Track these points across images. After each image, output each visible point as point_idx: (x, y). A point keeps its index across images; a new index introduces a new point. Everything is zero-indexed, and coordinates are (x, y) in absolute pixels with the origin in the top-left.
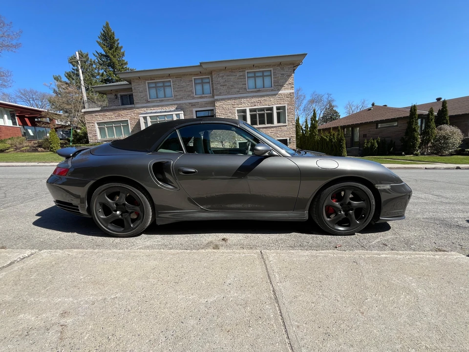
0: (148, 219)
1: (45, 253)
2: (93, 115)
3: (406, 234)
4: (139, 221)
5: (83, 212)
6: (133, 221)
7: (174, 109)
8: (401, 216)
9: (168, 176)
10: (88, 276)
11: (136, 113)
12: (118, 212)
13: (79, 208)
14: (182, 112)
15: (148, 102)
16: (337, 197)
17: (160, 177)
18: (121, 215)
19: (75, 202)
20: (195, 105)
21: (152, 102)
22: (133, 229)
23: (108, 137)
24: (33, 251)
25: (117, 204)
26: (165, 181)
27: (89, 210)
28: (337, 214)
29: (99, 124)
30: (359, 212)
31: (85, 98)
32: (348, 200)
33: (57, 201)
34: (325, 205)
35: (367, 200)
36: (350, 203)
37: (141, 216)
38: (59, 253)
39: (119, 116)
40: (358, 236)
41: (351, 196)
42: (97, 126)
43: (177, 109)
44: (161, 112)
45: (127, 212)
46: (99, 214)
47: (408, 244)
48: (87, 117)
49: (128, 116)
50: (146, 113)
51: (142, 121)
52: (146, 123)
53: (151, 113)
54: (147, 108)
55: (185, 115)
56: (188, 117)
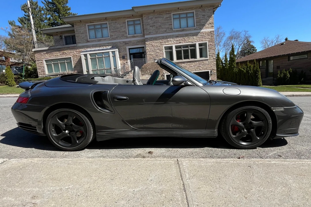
0: (90, 136)
1: (14, 161)
2: (42, 53)
3: (299, 148)
4: (83, 138)
5: (40, 131)
6: (78, 138)
7: (110, 47)
8: (295, 133)
9: (105, 102)
10: (47, 175)
11: (78, 51)
12: (67, 131)
13: (37, 128)
14: (117, 50)
15: (88, 41)
16: (242, 117)
17: (100, 103)
18: (69, 133)
19: (34, 124)
20: (128, 43)
21: (92, 41)
22: (78, 144)
23: (54, 73)
24: (5, 160)
25: (66, 125)
26: (103, 106)
27: (45, 130)
28: (241, 132)
29: (46, 61)
30: (259, 130)
31: (35, 40)
32: (250, 120)
33: (19, 124)
34: (231, 124)
35: (265, 120)
36: (251, 123)
37: (84, 134)
38: (24, 161)
39: (63, 54)
40: (259, 149)
41: (252, 117)
42: (45, 63)
43: (113, 48)
44: (99, 50)
45: (74, 131)
46: (52, 132)
47: (299, 155)
48: (37, 55)
49: (71, 54)
50: (87, 51)
51: (83, 58)
52: (86, 60)
53: (91, 51)
54: (88, 47)
55: (119, 52)
56: (122, 54)
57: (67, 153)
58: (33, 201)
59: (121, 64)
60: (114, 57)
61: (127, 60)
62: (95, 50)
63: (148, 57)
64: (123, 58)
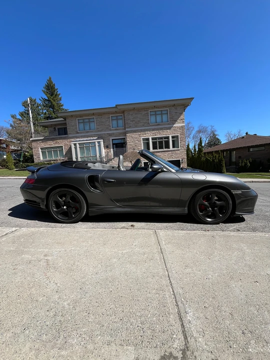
0: (84, 211)
1: (24, 230)
2: (38, 142)
3: (254, 224)
4: (78, 213)
5: (43, 207)
6: (74, 213)
7: (96, 138)
8: (251, 212)
9: (97, 184)
10: (53, 240)
11: (69, 141)
12: (65, 207)
13: (41, 204)
14: (102, 140)
15: (78, 133)
16: (207, 198)
17: (92, 184)
18: (67, 209)
19: (38, 200)
20: (111, 135)
21: (81, 133)
22: (74, 218)
23: (48, 159)
24: (17, 228)
25: (64, 201)
26: (95, 187)
27: (47, 206)
28: (206, 210)
29: (42, 149)
30: (222, 209)
31: (33, 131)
32: (214, 201)
33: (26, 200)
34: (198, 204)
35: (226, 200)
36: (215, 203)
37: (78, 210)
38: (33, 229)
39: (56, 143)
40: (222, 225)
41: (216, 198)
43: (99, 138)
44: (87, 140)
45: (71, 207)
46: (53, 208)
47: (254, 230)
49: (63, 143)
50: (76, 141)
51: (73, 147)
52: (76, 148)
53: (80, 141)
54: (77, 137)
55: (104, 142)
56: (106, 144)
57: (64, 225)
58: (46, 258)
59: (105, 153)
60: (99, 146)
61: (110, 149)
62: (83, 141)
63: (128, 146)
64: (107, 147)
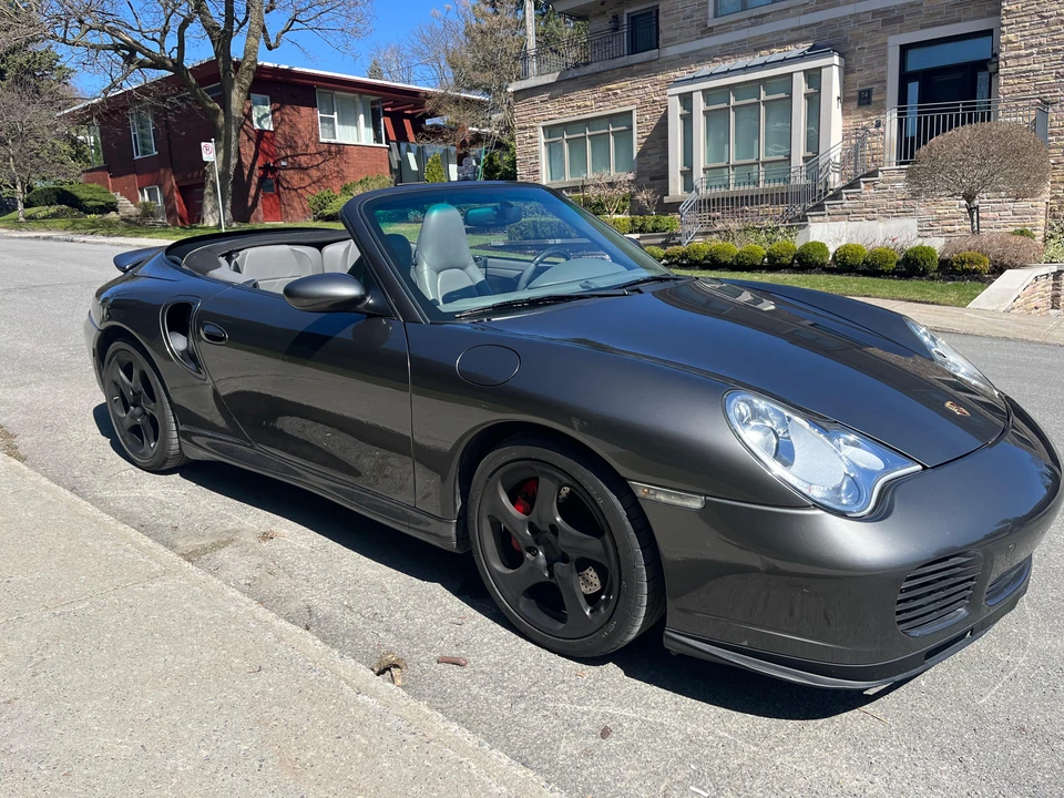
2: (537, 99)
7: (804, 47)
11: (661, 82)
14: (836, 59)
15: (707, 31)
20: (900, 19)
21: (724, 29)
23: (568, 178)
29: (549, 130)
31: (531, 44)
39: (605, 98)
42: (542, 139)
43: (815, 51)
44: (746, 69)
48: (521, 109)
49: (631, 96)
50: (694, 80)
51: (676, 110)
52: (687, 120)
53: (711, 76)
54: (702, 57)
55: (846, 71)
56: (859, 80)
59: (846, 136)
60: (814, 101)
61: (881, 108)
62: (728, 73)
64: (861, 99)
